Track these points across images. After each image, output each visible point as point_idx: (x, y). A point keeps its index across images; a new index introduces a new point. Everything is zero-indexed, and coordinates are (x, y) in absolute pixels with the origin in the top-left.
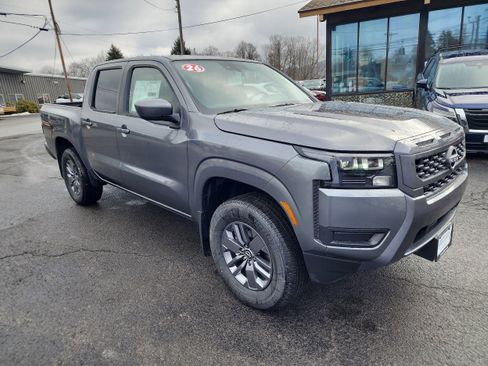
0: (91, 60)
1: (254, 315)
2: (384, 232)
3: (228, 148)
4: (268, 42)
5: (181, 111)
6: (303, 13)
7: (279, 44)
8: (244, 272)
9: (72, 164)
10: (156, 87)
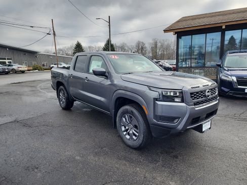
0: (67, 47)
1: (131, 150)
2: (179, 118)
3: (128, 87)
4: (151, 41)
5: (109, 73)
6: (165, 31)
7: (156, 42)
8: (129, 134)
9: (63, 92)
10: (100, 63)
